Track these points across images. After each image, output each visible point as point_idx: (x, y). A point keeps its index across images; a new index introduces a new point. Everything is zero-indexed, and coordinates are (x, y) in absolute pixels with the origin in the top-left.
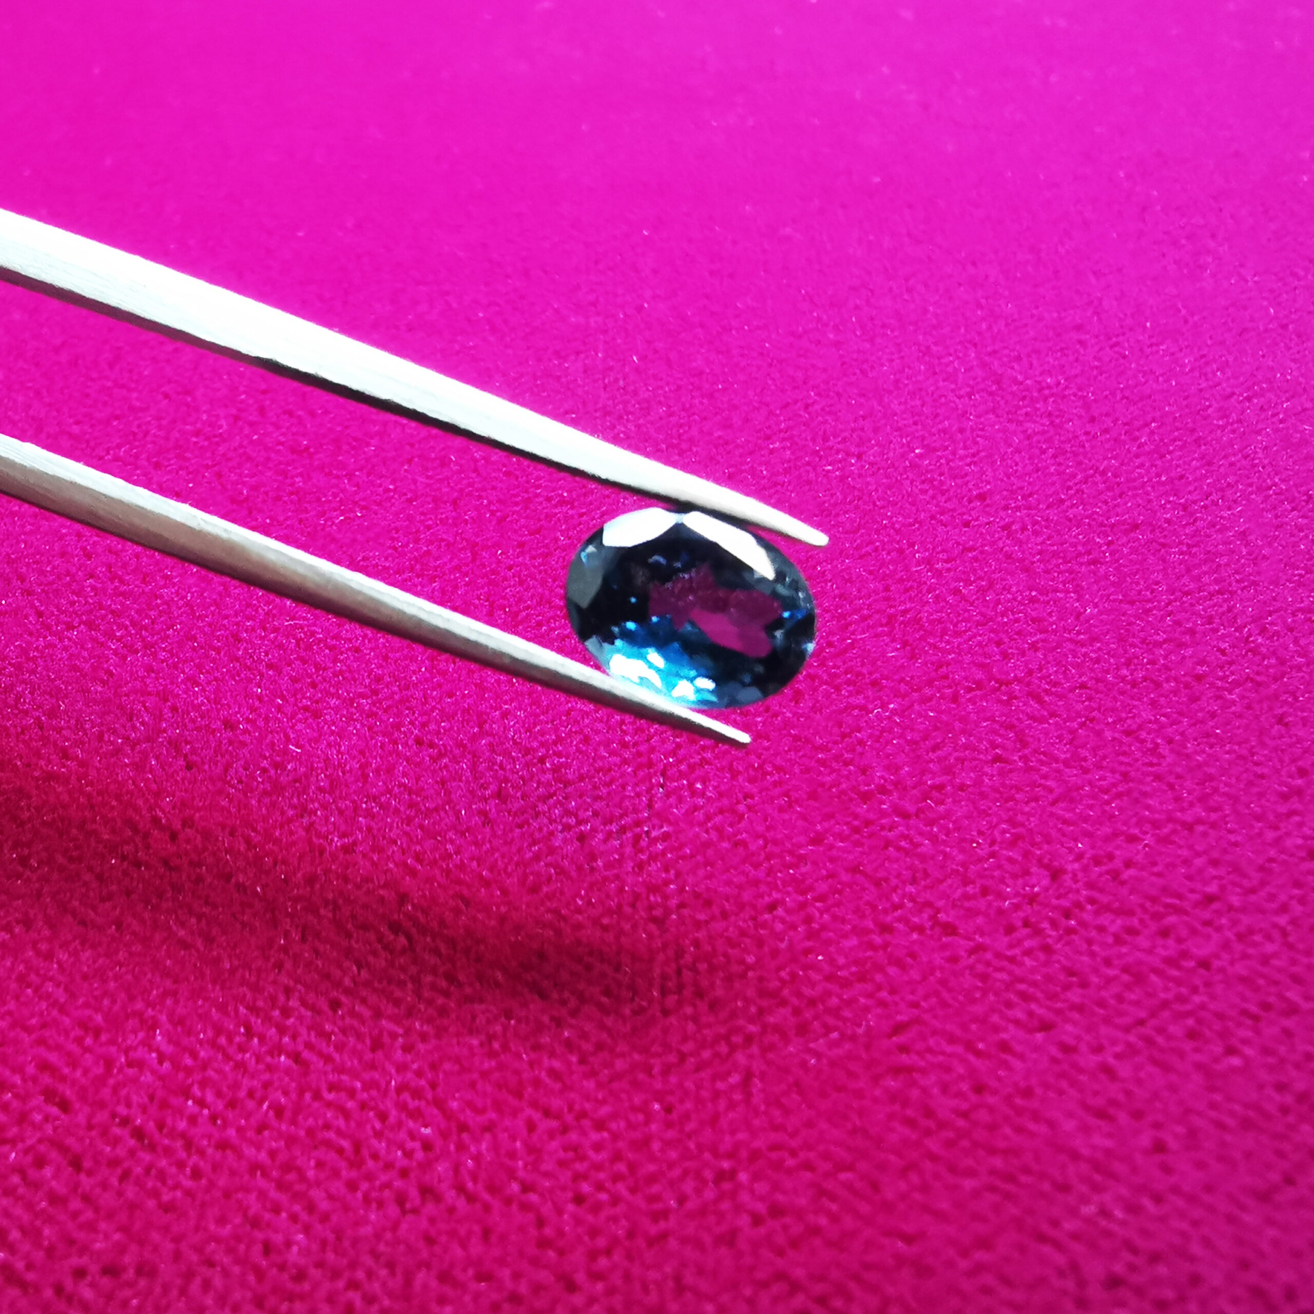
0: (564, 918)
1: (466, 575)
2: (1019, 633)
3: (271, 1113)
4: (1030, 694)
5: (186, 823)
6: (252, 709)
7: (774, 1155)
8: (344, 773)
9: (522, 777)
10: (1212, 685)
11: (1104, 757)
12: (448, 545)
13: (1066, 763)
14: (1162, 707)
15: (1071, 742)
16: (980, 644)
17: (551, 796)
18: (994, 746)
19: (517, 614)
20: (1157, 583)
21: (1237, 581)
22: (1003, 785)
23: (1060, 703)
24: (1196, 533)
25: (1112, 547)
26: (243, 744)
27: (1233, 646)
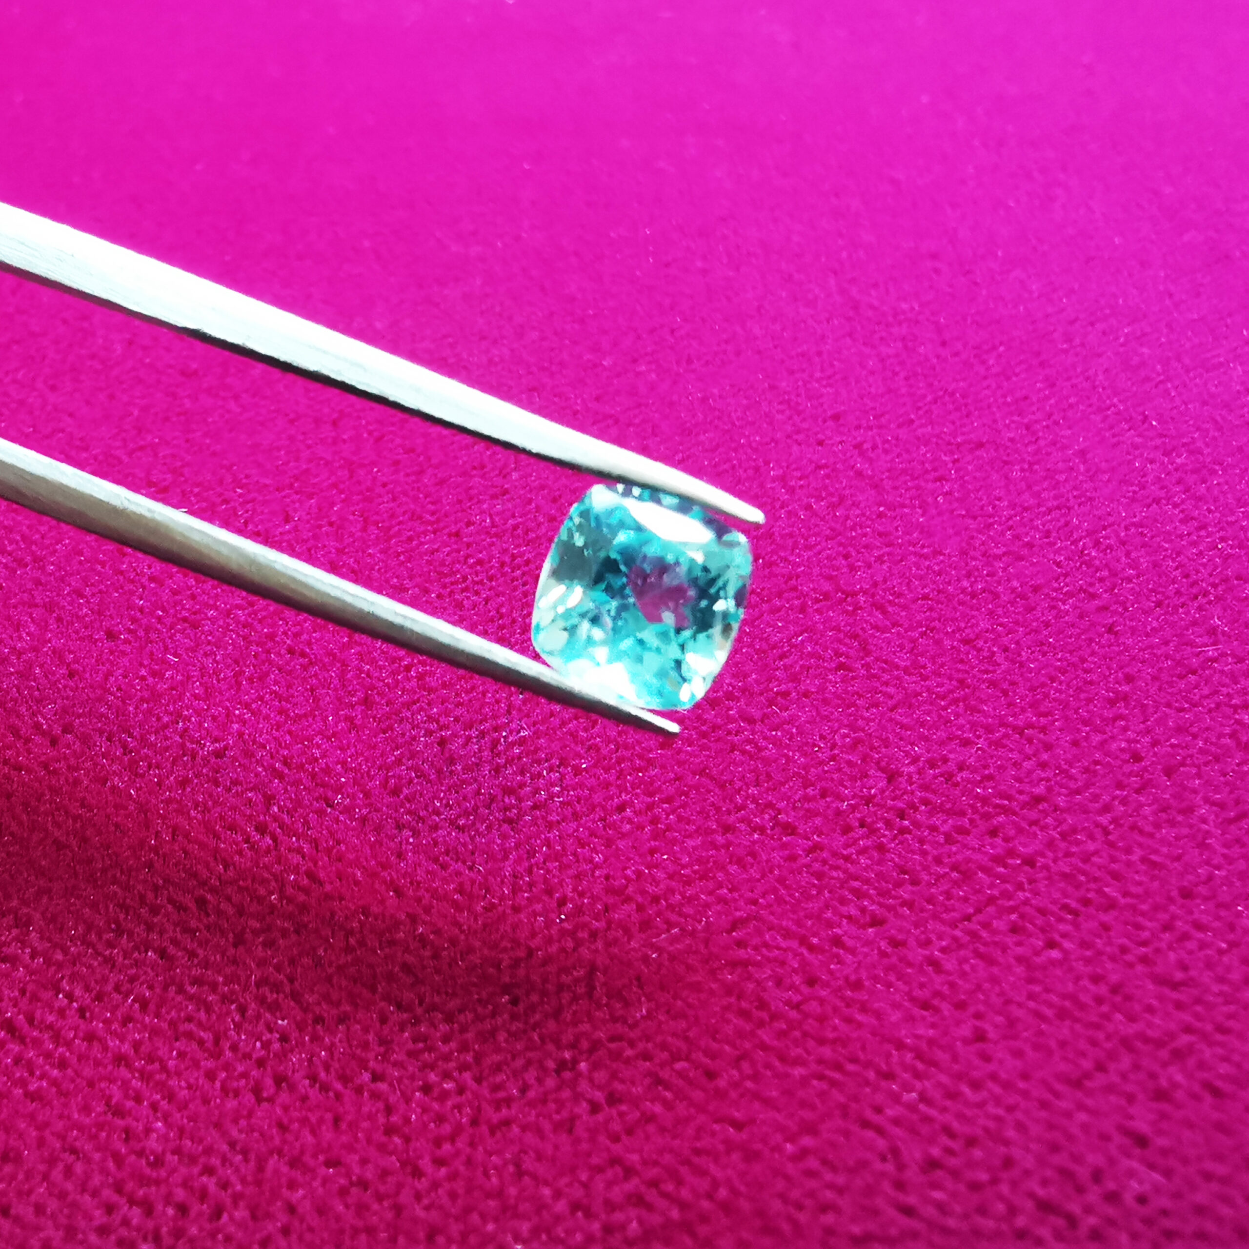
0: (421, 819)
1: (342, 492)
2: (866, 547)
3: (137, 1005)
4: (873, 605)
5: (67, 729)
6: (134, 620)
7: (612, 1046)
8: (218, 682)
9: (388, 685)
10: (1047, 595)
11: (942, 665)
12: (327, 463)
13: (906, 670)
14: (999, 616)
15: (911, 651)
16: (828, 558)
17: (414, 703)
18: (838, 654)
19: (390, 528)
20: (999, 499)
21: (1075, 497)
22: (846, 692)
23: (904, 613)
24: (1037, 452)
25: (957, 465)
26: (123, 653)
27: (1068, 559)
